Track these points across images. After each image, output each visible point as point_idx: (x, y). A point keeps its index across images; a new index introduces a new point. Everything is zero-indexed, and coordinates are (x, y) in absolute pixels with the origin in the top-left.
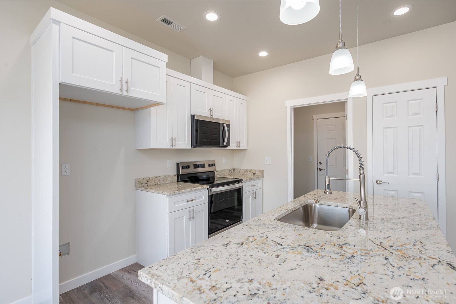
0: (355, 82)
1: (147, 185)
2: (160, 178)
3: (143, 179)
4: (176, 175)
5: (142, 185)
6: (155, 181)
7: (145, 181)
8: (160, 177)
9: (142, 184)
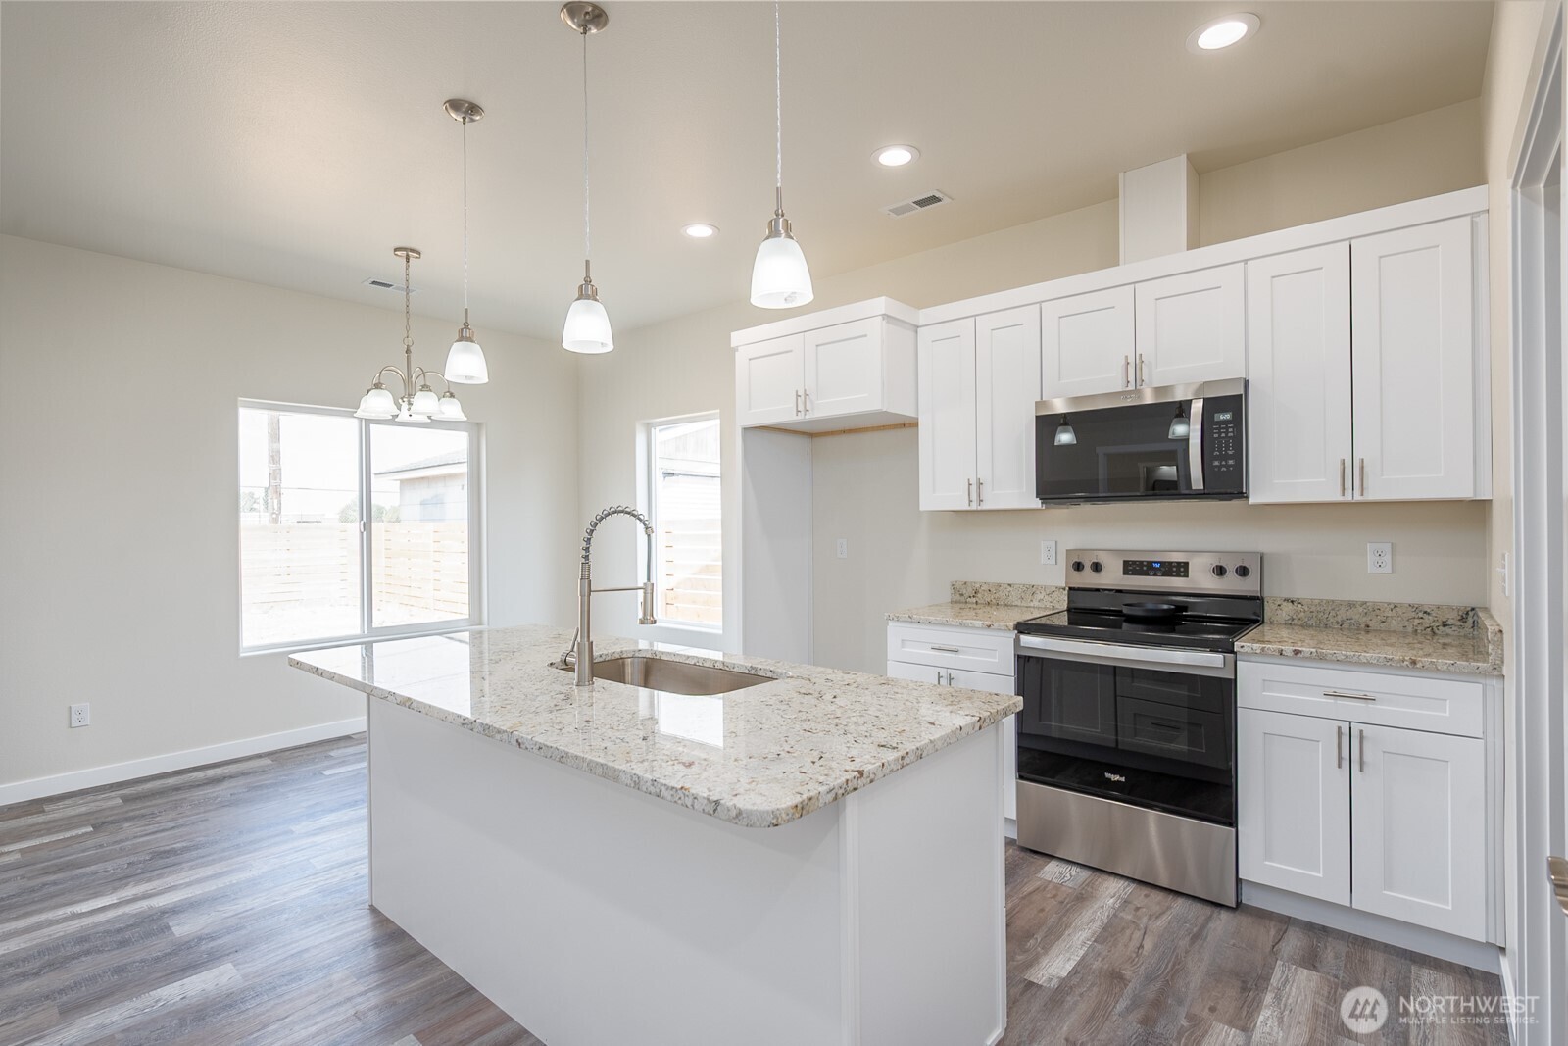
0: (770, 240)
1: (974, 600)
2: (1009, 589)
3: (965, 583)
4: (1064, 589)
5: (963, 599)
6: (997, 595)
7: (969, 591)
8: (1010, 585)
9: (962, 595)
